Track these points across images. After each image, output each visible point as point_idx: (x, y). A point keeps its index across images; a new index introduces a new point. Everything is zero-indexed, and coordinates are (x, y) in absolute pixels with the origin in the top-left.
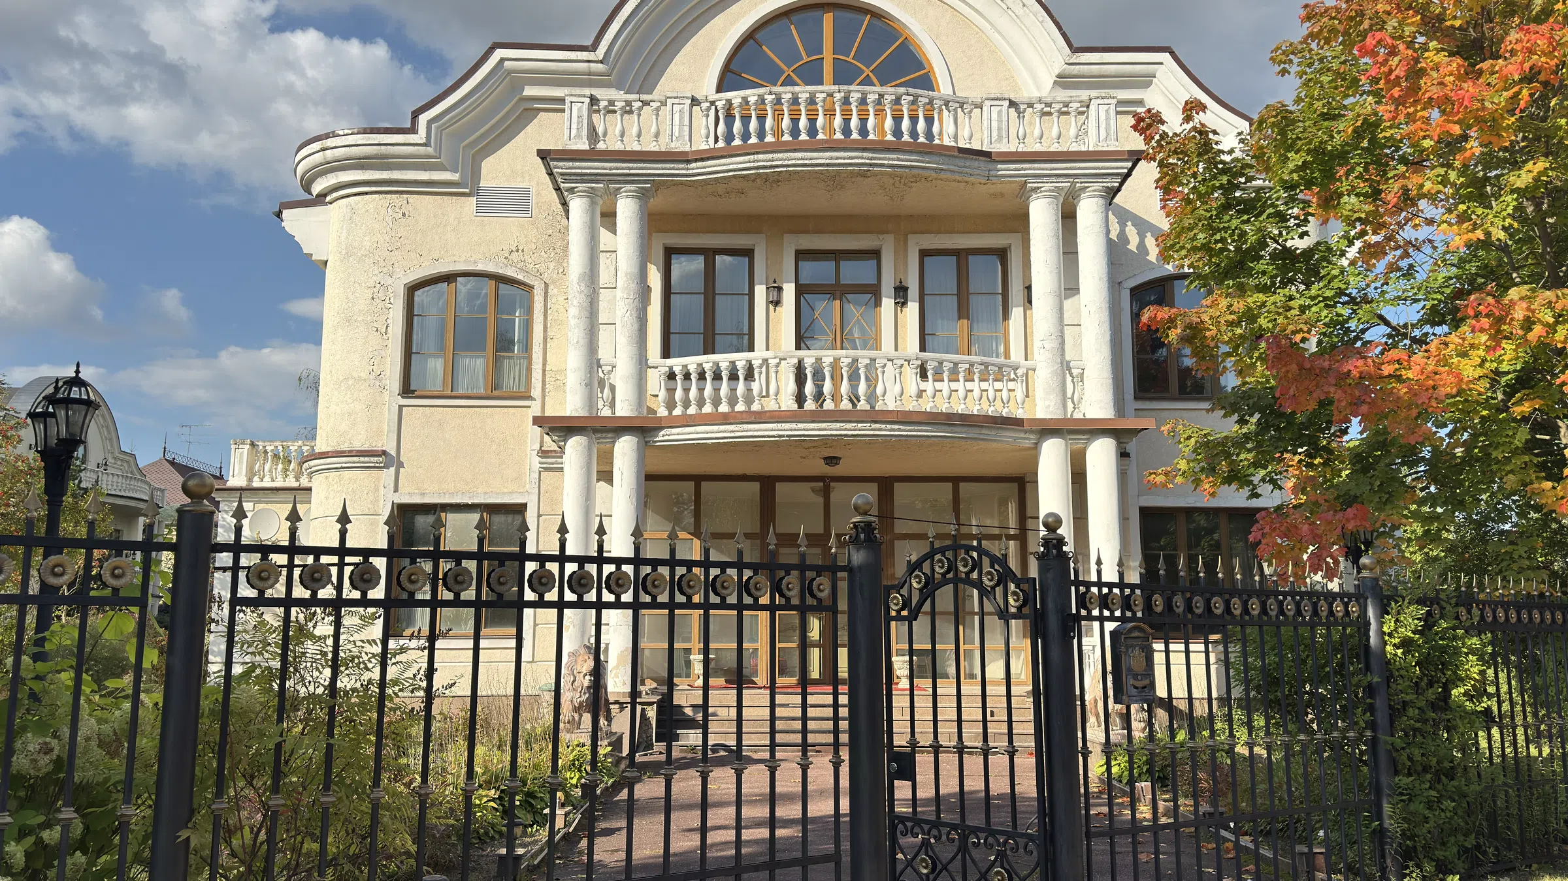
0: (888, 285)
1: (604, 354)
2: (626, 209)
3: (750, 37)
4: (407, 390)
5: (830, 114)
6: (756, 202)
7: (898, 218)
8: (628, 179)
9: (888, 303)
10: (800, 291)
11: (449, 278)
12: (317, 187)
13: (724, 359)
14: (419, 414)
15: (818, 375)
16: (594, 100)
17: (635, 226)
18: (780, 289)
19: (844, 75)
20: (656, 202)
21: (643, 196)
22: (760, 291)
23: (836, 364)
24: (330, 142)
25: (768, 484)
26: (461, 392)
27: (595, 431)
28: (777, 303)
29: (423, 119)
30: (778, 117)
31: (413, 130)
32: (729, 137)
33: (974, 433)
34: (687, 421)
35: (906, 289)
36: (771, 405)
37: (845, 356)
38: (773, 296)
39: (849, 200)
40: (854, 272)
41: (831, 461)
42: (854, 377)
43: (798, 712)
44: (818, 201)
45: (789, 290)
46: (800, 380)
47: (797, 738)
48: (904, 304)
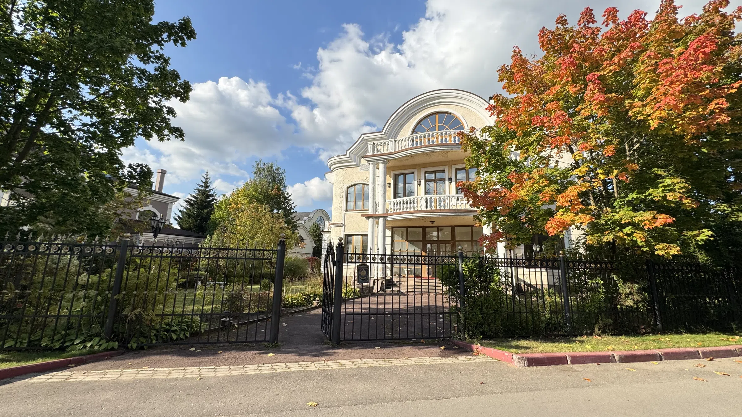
0: (447, 179)
1: (377, 200)
2: (381, 166)
3: (419, 123)
4: (347, 210)
5: (438, 138)
6: (411, 162)
7: (449, 161)
8: (380, 160)
9: (447, 182)
10: (426, 181)
11: (355, 185)
12: (332, 168)
13: (408, 198)
14: (348, 214)
15: (431, 201)
16: (374, 144)
17: (383, 170)
18: (420, 181)
19: (441, 128)
20: (388, 165)
21: (385, 163)
22: (416, 182)
23: (435, 198)
24: (332, 159)
25: (424, 228)
26: (357, 209)
27: (374, 217)
28: (420, 185)
29: (348, 152)
30: (425, 140)
31: (346, 155)
32: (413, 145)
33: (462, 214)
34: (394, 214)
35: (451, 179)
36: (419, 209)
37: (438, 196)
38: (419, 183)
39: (434, 159)
40: (439, 176)
41: (433, 222)
42: (440, 201)
43: (420, 284)
44: (427, 160)
45: (423, 182)
46: (427, 203)
47: (420, 290)
48: (451, 182)
